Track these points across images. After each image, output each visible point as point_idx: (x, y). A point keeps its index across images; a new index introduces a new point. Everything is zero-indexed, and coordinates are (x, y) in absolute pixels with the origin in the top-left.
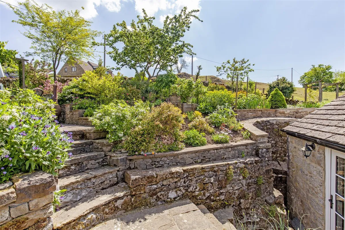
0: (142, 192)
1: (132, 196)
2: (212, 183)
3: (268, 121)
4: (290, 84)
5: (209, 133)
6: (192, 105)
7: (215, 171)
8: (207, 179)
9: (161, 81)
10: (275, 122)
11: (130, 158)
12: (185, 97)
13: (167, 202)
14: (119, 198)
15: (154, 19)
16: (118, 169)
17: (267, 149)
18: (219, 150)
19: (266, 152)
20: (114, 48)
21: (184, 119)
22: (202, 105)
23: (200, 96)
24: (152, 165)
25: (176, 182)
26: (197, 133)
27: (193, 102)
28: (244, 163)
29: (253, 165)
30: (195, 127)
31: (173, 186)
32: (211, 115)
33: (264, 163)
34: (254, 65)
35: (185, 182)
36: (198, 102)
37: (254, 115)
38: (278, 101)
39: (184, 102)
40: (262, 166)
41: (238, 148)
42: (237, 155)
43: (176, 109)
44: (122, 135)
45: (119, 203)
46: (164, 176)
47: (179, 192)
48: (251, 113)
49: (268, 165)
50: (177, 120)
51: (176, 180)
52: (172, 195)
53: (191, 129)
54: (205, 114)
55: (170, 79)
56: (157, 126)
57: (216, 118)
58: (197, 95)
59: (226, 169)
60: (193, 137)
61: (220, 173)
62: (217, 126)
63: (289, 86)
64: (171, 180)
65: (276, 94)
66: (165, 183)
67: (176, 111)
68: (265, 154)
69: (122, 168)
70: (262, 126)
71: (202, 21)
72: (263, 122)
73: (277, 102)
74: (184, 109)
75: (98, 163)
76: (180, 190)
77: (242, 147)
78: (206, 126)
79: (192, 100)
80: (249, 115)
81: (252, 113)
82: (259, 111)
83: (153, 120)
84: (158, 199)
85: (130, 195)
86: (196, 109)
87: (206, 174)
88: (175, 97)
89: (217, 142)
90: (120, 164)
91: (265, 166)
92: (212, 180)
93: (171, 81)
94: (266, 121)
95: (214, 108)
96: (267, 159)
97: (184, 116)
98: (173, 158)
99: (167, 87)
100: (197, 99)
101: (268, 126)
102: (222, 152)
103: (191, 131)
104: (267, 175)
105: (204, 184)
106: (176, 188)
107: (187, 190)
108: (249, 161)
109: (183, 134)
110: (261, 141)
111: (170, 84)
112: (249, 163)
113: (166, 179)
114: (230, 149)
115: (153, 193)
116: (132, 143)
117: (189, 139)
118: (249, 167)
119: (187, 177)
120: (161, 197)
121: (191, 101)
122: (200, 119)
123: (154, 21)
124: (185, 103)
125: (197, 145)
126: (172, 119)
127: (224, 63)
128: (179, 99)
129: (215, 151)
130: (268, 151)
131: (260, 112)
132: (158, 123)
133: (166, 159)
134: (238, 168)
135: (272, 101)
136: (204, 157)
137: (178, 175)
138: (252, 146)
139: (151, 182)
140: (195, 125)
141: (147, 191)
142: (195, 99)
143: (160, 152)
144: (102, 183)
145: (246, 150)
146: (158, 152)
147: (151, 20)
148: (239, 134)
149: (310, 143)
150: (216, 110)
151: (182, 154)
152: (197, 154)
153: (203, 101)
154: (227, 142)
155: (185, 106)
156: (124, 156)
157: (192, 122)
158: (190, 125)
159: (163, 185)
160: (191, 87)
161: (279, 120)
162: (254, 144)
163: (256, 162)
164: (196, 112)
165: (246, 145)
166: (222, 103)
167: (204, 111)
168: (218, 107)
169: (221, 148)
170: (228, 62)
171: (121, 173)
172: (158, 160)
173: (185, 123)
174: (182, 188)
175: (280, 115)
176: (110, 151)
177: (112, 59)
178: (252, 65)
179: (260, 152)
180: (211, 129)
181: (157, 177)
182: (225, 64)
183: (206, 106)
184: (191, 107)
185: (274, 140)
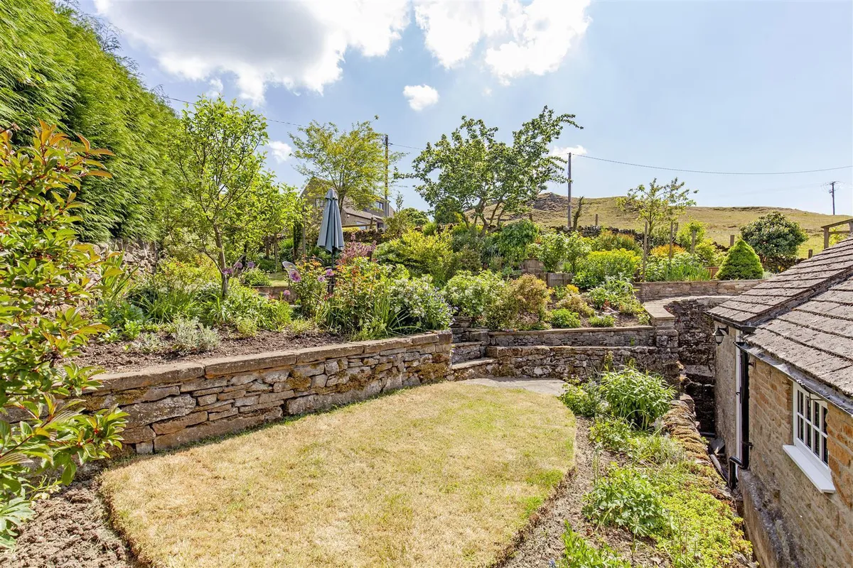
0: (508, 362)
1: (500, 364)
2: (584, 368)
3: (695, 301)
4: (789, 226)
5: (586, 315)
6: (563, 275)
7: (588, 355)
8: (578, 362)
9: (510, 235)
10: (705, 303)
11: (491, 333)
12: (551, 263)
13: (533, 377)
14: (489, 364)
15: (497, 129)
16: (480, 343)
17: (670, 336)
18: (597, 333)
19: (668, 340)
20: (427, 181)
21: (550, 295)
22: (580, 276)
23: (578, 260)
24: (515, 343)
25: (541, 359)
26: (568, 313)
27: (565, 270)
28: (632, 351)
29: (644, 355)
30: (566, 306)
31: (538, 362)
32: (592, 291)
33: (663, 356)
34: (696, 192)
35: (551, 361)
36: (574, 270)
37: (676, 291)
38: (742, 266)
39: (549, 272)
40: (660, 358)
41: (625, 333)
42: (623, 342)
43: (540, 282)
44: (482, 310)
45: (489, 368)
46: (529, 351)
47: (545, 370)
48: (669, 287)
49: (671, 357)
50: (541, 295)
51: (542, 357)
52: (538, 371)
53: (560, 308)
54: (583, 289)
55: (525, 232)
56: (519, 300)
57: (600, 294)
58: (572, 258)
59: (604, 355)
60: (562, 318)
61: (596, 357)
62: (599, 306)
63: (786, 230)
64: (536, 356)
65: (739, 251)
66: (530, 358)
67: (539, 284)
68: (665, 344)
69: (484, 343)
70: (684, 309)
71: (582, 128)
72: (684, 302)
73: (740, 266)
74: (550, 282)
75: (458, 338)
76: (546, 368)
77: (632, 333)
78: (583, 306)
79: (564, 265)
80: (667, 292)
81: (672, 287)
82: (686, 284)
83: (515, 293)
84: (523, 372)
85: (498, 363)
86: (569, 282)
87: (577, 356)
88: (534, 261)
89: (596, 325)
90: (483, 338)
91: (666, 359)
92: (585, 364)
93: (527, 236)
94: (690, 302)
95: (601, 280)
96: (669, 350)
97: (550, 291)
98: (537, 337)
99: (520, 245)
100: (573, 265)
101: (694, 309)
102: (600, 336)
103: (560, 311)
104: (668, 371)
105: (575, 367)
106: (541, 365)
107: (554, 370)
108: (638, 349)
109: (550, 314)
110: (663, 326)
111: (526, 240)
112: (638, 351)
113: (531, 354)
114: (612, 333)
115: (519, 366)
116: (494, 318)
117: (556, 319)
118: (639, 356)
119: (554, 356)
120: (527, 370)
121: (562, 268)
122: (574, 296)
123: (496, 133)
124: (552, 272)
125: (567, 326)
126: (535, 295)
127: (631, 190)
128: (541, 265)
129: (591, 333)
130: (671, 340)
131: (688, 287)
132: (520, 297)
133: (529, 337)
134: (621, 355)
135: (730, 264)
136: (576, 339)
137: (545, 353)
138: (647, 332)
139: (517, 354)
140: (566, 303)
141: (513, 362)
142: (569, 265)
143: (522, 330)
144: (468, 353)
145: (637, 337)
146: (520, 330)
147: (492, 132)
148: (634, 318)
149: (724, 327)
150: (603, 282)
151: (548, 333)
152: (567, 335)
153: (582, 269)
154: (609, 325)
155: (552, 276)
156: (485, 331)
157: (562, 300)
158: (559, 304)
159: (528, 360)
160: (561, 247)
161: (714, 299)
162: (652, 329)
163: (651, 352)
164: (569, 286)
165: (638, 330)
166: (614, 272)
167: (583, 285)
168: (607, 278)
169: (599, 331)
170: (641, 188)
171: (483, 348)
172: (521, 337)
173: (551, 301)
174: (548, 367)
175: (726, 291)
176: (469, 327)
177: (424, 198)
178: (691, 191)
179: (657, 340)
180: (589, 310)
181: (522, 351)
182: (634, 191)
183: (587, 276)
184: (561, 278)
185: (704, 332)
